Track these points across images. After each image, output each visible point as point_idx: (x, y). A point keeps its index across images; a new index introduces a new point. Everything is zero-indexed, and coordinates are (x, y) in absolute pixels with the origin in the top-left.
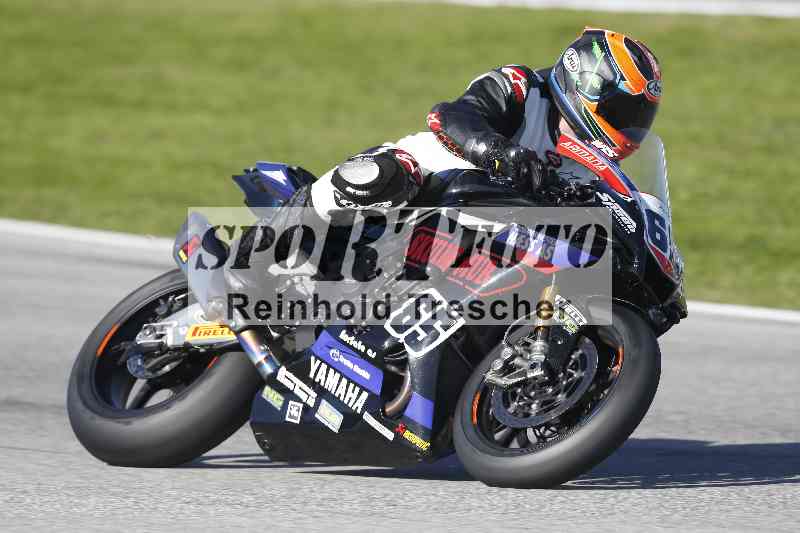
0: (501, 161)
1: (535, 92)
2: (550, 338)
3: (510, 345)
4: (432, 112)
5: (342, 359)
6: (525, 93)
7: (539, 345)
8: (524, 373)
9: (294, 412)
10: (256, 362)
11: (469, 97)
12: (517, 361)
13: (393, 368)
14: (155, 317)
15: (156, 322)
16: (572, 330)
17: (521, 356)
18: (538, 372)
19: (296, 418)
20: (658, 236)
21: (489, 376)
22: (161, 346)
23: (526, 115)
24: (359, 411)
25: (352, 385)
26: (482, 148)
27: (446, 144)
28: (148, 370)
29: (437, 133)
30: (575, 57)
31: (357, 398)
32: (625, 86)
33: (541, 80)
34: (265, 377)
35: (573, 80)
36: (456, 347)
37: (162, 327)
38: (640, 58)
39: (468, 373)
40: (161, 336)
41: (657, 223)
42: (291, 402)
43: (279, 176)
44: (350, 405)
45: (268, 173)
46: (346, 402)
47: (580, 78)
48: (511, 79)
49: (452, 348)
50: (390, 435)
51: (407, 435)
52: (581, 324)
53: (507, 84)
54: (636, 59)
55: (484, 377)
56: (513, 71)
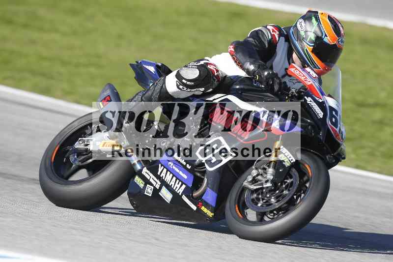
0: (260, 76)
1: (282, 39)
2: (276, 168)
3: (256, 169)
4: (231, 45)
5: (174, 167)
6: (277, 39)
7: (271, 171)
8: (262, 184)
9: (149, 190)
10: (132, 163)
11: (251, 39)
12: (259, 177)
13: (199, 174)
14: (85, 135)
15: (85, 137)
16: (287, 164)
17: (262, 175)
18: (269, 185)
19: (150, 194)
20: (334, 120)
21: (245, 184)
22: (87, 150)
23: (277, 50)
24: (180, 194)
25: (178, 181)
26: (252, 67)
27: (236, 62)
28: (80, 161)
29: (232, 56)
30: (303, 24)
31: (180, 188)
32: (327, 40)
33: (286, 33)
34: (136, 171)
35: (301, 35)
36: (230, 167)
37: (88, 140)
38: (335, 26)
39: (235, 180)
40: (87, 145)
41: (334, 113)
42: (148, 185)
43: (152, 69)
44: (176, 190)
45: (147, 67)
46: (174, 188)
47: (305, 34)
48: (271, 31)
49: (229, 167)
50: (194, 208)
51: (203, 208)
52: (292, 162)
53: (269, 33)
54: (333, 26)
55: (242, 184)
56: (272, 28)
